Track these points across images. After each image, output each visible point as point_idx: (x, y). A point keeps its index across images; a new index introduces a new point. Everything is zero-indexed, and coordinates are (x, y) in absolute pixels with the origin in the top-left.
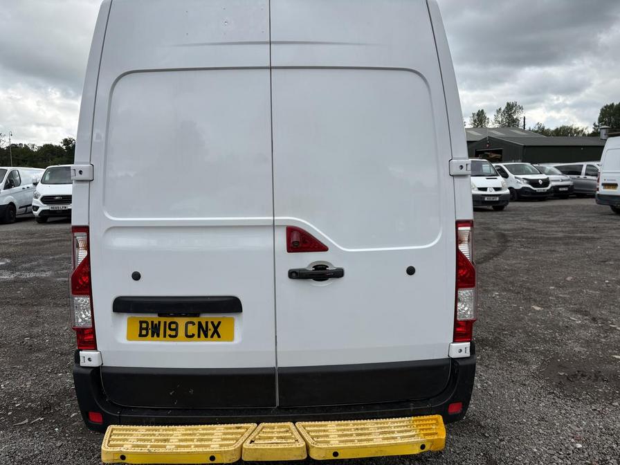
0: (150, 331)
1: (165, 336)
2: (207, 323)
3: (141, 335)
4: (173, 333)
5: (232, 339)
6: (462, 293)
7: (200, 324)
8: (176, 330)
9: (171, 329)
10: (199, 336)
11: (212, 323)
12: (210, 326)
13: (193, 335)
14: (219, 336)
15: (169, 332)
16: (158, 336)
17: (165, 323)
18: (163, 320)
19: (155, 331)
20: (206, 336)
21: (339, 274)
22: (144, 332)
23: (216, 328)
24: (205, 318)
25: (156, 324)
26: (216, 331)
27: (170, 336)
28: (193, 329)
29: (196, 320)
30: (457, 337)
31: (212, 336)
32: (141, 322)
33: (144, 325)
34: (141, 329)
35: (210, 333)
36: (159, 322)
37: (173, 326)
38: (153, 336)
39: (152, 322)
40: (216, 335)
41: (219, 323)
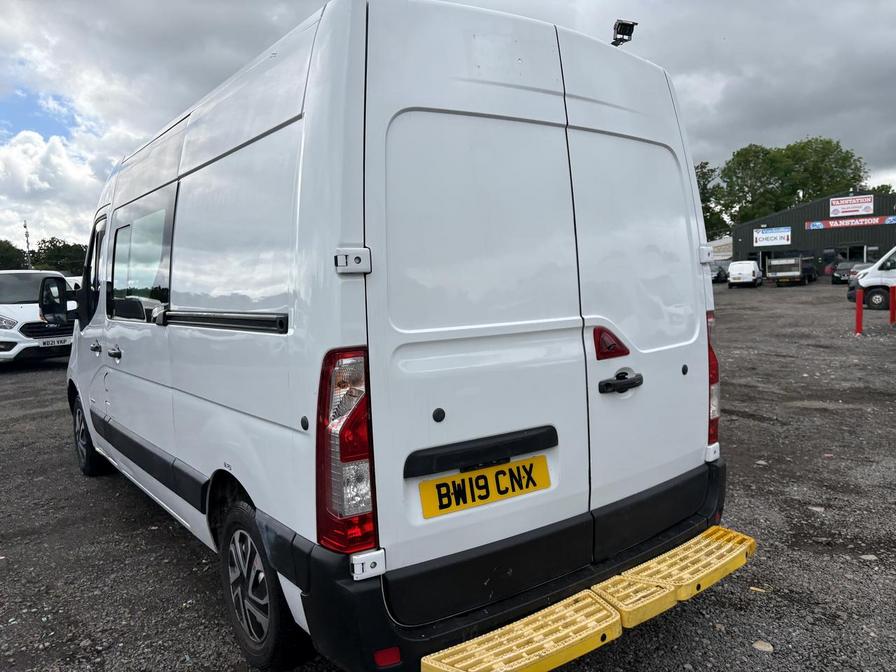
0: (453, 498)
1: (474, 500)
2: (518, 468)
3: (442, 507)
4: (483, 492)
5: (548, 484)
6: (713, 387)
7: (511, 471)
8: (486, 487)
9: (480, 488)
10: (514, 490)
11: (524, 467)
12: (523, 473)
13: (507, 490)
14: (535, 484)
15: (477, 492)
16: (465, 502)
17: (470, 480)
18: (466, 476)
19: (460, 495)
20: (521, 487)
21: (637, 382)
22: (445, 501)
23: (529, 473)
24: (516, 462)
25: (459, 485)
26: (530, 478)
27: (481, 497)
28: (505, 481)
29: (505, 467)
30: (712, 439)
31: (527, 486)
32: (439, 487)
33: (444, 490)
34: (441, 497)
35: (524, 482)
36: (463, 481)
37: (482, 483)
38: (458, 504)
39: (454, 483)
40: (531, 483)
41: (531, 466)
